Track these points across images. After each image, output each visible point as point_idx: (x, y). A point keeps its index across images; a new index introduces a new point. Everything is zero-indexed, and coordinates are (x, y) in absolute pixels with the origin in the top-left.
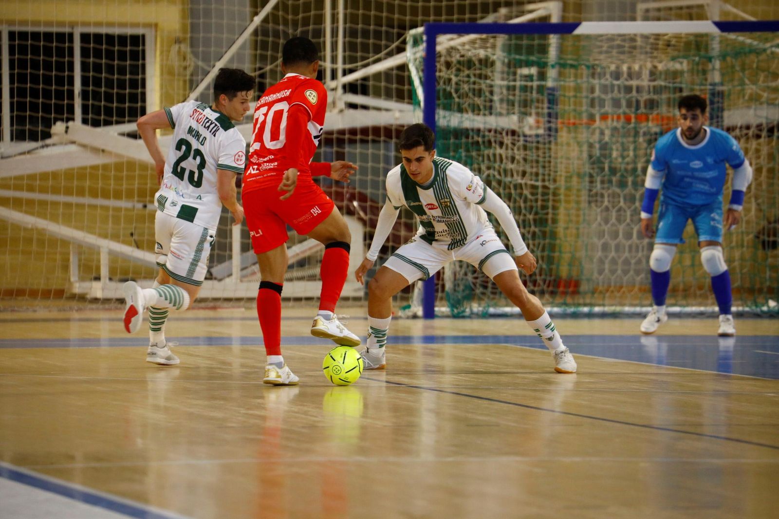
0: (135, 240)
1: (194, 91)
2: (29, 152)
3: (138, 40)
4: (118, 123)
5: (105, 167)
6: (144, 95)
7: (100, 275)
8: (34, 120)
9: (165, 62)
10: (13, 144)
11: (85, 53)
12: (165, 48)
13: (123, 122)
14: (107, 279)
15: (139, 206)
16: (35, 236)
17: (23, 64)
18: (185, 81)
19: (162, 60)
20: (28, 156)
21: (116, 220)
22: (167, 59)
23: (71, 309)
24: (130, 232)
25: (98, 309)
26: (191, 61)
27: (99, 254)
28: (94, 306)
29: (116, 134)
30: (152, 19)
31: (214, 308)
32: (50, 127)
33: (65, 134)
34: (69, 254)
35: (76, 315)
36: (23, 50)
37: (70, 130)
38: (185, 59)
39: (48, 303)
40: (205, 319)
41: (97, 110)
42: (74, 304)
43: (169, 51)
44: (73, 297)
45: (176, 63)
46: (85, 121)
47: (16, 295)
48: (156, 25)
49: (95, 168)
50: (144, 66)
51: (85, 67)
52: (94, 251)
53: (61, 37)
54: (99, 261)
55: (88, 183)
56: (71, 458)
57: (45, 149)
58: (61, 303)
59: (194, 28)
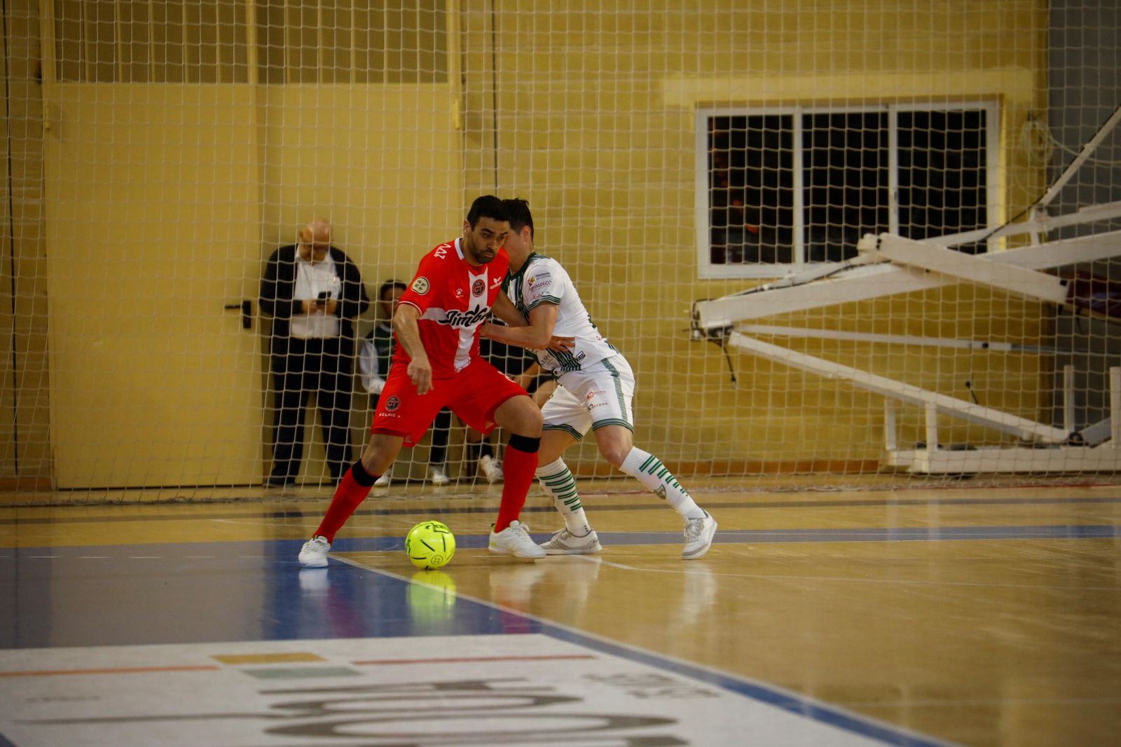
0: (972, 392)
1: (1054, 184)
2: (829, 276)
3: (976, 119)
4: (948, 232)
5: (931, 293)
6: (983, 192)
7: (925, 441)
8: (835, 234)
9: (1013, 147)
10: (808, 265)
11: (903, 139)
12: (1014, 128)
13: (955, 232)
14: (936, 446)
15: (978, 345)
16: (837, 389)
17: (821, 158)
18: (1040, 172)
19: (1008, 144)
20: (827, 281)
21: (947, 365)
22: (1016, 144)
23: (887, 488)
24: (965, 381)
25: (923, 488)
26: (1049, 145)
27: (923, 412)
28: (918, 483)
29: (945, 248)
30: (996, 89)
31: (1086, 485)
32: (856, 242)
33: (876, 250)
34: (882, 412)
35: (894, 496)
36: (821, 139)
37: (882, 245)
38: (1041, 140)
39: (858, 479)
40: (1074, 501)
41: (919, 216)
42: (891, 480)
43: (1018, 132)
44: (890, 471)
45: (1029, 147)
46: (903, 232)
47: (815, 470)
48: (1001, 97)
49: (916, 294)
50: (983, 153)
51: (903, 158)
52: (917, 408)
53: (872, 119)
54: (923, 422)
55: (907, 316)
56: (896, 692)
57: (850, 272)
58: (874, 479)
59: (1054, 98)
